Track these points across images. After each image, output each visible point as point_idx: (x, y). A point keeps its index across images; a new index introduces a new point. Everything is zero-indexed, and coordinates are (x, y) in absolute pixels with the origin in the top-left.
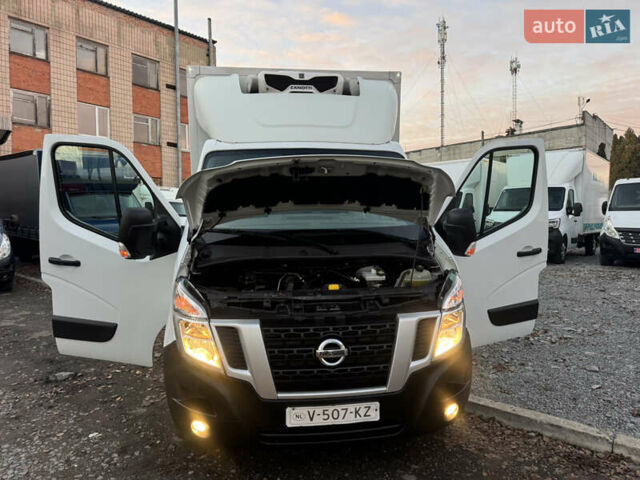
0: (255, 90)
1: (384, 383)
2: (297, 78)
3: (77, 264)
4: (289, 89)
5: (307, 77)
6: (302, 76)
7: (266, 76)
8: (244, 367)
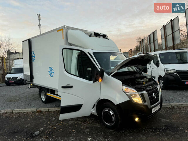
0: (90, 36)
1: (158, 100)
2: (100, 34)
3: (72, 87)
4: (98, 37)
5: (102, 34)
6: (101, 34)
7: (94, 33)
8: (146, 102)
